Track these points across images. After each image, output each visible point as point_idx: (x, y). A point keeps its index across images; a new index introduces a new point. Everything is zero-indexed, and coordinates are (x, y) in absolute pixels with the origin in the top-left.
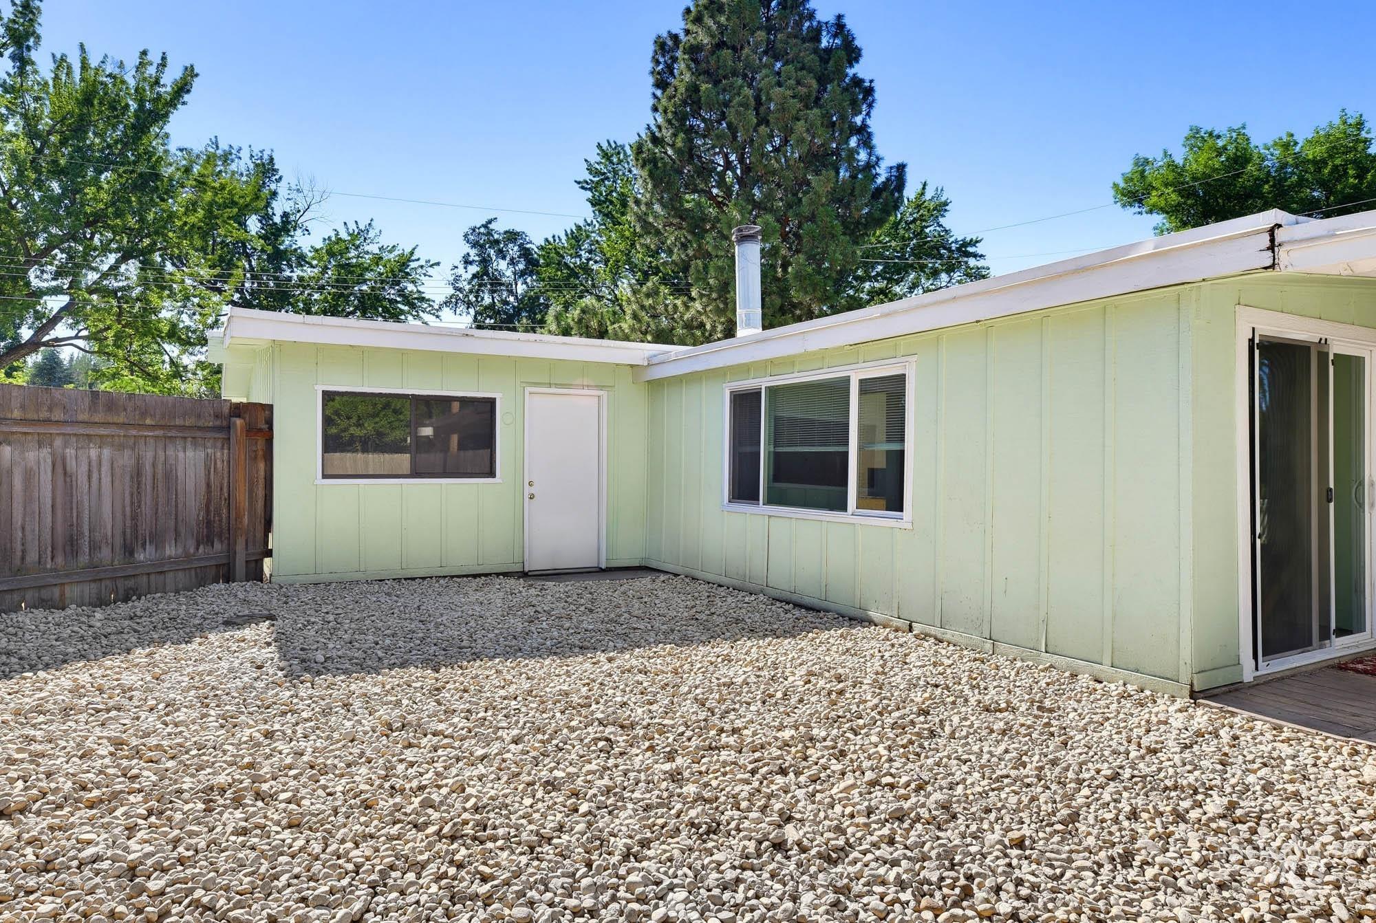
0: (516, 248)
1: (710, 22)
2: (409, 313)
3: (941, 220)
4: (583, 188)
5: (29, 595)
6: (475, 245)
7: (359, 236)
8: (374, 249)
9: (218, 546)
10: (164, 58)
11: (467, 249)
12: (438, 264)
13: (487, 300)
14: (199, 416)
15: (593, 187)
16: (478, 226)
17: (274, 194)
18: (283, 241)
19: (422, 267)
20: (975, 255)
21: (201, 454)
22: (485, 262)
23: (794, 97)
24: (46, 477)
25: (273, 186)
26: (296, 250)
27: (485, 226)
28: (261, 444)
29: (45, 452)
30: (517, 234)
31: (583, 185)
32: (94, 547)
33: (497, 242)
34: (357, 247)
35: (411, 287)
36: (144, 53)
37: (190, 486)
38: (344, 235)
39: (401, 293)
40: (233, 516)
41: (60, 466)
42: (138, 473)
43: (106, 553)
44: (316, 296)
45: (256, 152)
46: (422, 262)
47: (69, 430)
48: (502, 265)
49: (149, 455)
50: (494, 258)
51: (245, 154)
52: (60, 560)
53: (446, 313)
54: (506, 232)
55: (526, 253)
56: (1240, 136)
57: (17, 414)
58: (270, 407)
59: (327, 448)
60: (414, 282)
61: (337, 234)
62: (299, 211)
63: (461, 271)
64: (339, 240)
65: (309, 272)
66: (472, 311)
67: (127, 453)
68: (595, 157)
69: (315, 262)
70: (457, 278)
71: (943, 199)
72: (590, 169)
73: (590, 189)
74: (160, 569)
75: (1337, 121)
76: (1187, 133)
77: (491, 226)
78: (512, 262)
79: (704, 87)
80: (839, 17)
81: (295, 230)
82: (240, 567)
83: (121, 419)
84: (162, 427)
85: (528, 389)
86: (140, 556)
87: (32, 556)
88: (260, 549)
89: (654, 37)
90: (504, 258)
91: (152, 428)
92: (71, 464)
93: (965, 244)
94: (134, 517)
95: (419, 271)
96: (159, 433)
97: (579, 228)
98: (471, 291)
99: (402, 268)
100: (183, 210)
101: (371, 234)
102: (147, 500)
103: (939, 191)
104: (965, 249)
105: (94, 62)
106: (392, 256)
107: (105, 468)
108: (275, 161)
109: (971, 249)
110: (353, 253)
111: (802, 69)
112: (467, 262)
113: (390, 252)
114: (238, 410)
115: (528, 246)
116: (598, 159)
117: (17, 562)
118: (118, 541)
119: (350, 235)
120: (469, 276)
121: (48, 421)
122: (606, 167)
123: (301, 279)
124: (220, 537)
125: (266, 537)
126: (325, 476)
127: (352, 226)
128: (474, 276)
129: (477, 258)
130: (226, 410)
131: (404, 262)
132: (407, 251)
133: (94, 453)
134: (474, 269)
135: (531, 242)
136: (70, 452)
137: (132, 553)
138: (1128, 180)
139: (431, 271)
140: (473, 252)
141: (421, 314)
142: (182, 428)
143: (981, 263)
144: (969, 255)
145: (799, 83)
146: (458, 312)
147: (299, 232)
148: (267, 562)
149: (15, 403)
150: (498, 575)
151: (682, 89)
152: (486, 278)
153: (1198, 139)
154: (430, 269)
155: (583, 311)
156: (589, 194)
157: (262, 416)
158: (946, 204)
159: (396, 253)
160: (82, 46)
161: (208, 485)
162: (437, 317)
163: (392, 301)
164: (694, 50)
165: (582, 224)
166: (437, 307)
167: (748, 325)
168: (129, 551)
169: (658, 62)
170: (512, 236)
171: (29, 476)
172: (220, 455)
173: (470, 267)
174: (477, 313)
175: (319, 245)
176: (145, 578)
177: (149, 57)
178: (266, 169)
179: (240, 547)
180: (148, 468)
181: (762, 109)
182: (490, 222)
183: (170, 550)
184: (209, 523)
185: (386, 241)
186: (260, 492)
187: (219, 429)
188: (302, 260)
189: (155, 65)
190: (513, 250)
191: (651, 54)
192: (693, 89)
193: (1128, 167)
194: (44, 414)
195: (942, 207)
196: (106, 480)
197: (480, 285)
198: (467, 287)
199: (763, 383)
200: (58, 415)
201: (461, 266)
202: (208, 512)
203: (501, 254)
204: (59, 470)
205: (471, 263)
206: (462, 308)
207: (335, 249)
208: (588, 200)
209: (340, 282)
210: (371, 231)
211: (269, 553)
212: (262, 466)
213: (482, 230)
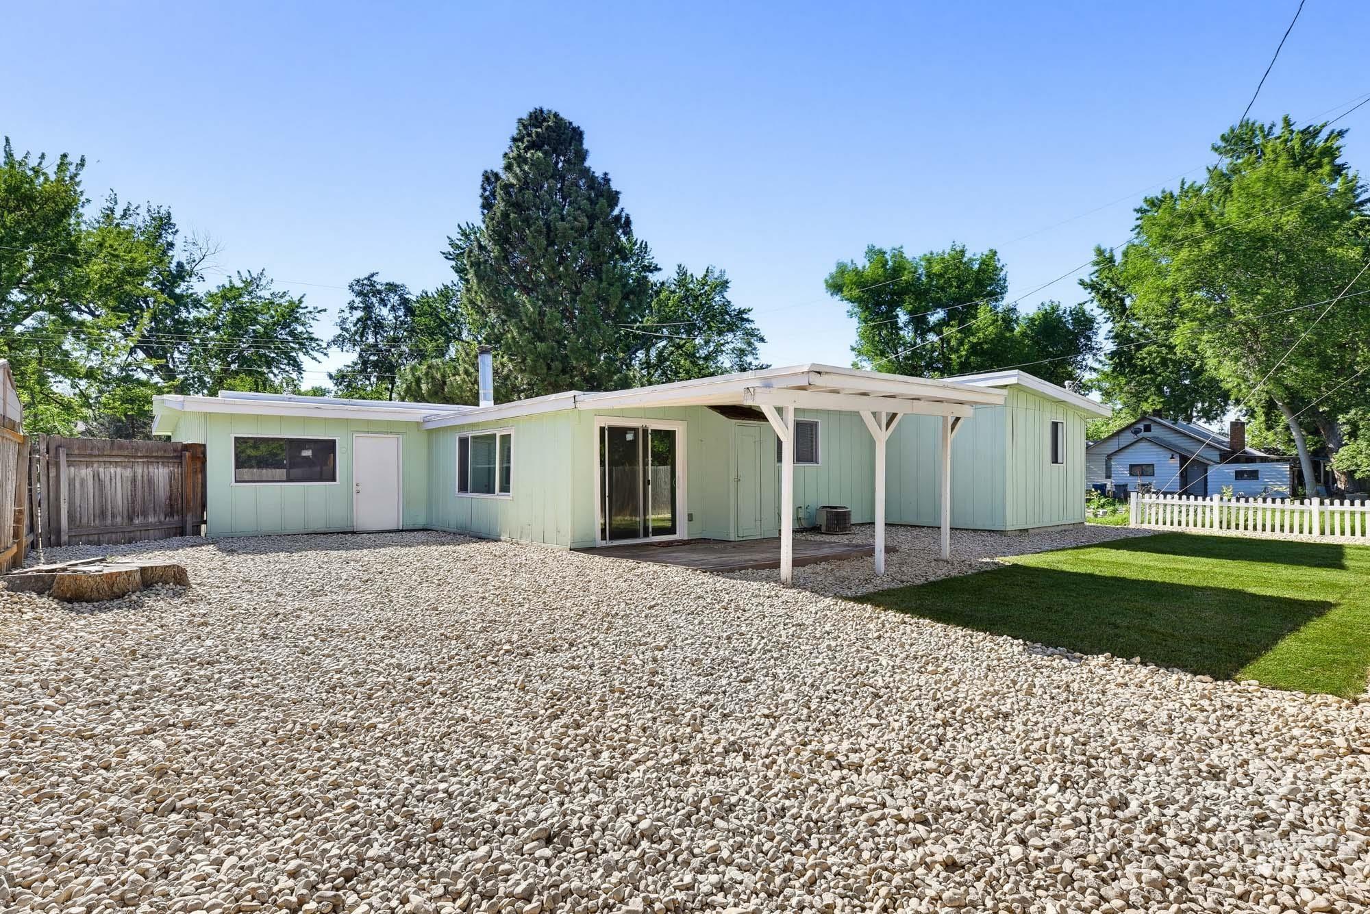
0: (397, 297)
1: (518, 170)
2: (299, 349)
3: (725, 294)
4: (446, 258)
5: (84, 538)
6: (360, 294)
7: (251, 284)
8: (266, 294)
9: (176, 518)
10: (83, 160)
11: (351, 296)
12: (325, 310)
13: (371, 340)
14: (165, 451)
15: (457, 257)
16: (362, 278)
17: (171, 245)
18: (179, 285)
19: (310, 312)
20: (748, 320)
21: (166, 470)
22: (368, 308)
23: (572, 229)
24: (90, 482)
25: (170, 238)
26: (192, 294)
27: (368, 279)
28: (199, 465)
29: (90, 470)
30: (397, 286)
31: (447, 256)
32: (113, 516)
33: (379, 292)
34: (250, 293)
35: (300, 329)
36: (65, 156)
37: (161, 485)
38: (239, 284)
39: (292, 333)
40: (184, 501)
41: (96, 476)
42: (134, 480)
43: (119, 519)
44: (212, 333)
45: (154, 207)
46: (310, 309)
47: (101, 459)
48: (385, 312)
49: (140, 471)
50: (377, 305)
51: (143, 211)
52: (97, 522)
53: (334, 350)
54: (387, 284)
55: (405, 302)
56: (898, 254)
57: (76, 452)
58: (204, 446)
59: (238, 466)
60: (303, 325)
61: (231, 282)
62: (194, 261)
63: (347, 314)
64: (232, 287)
65: (203, 314)
66: (358, 349)
67: (129, 470)
68: (456, 236)
69: (209, 305)
70: (344, 321)
71: (725, 279)
72: (452, 244)
73: (453, 259)
74: (146, 528)
75: (948, 250)
76: (866, 249)
77: (374, 279)
78: (393, 309)
79: (512, 216)
80: (606, 174)
81: (190, 276)
82: (189, 527)
83: (126, 453)
84: (146, 457)
85: (355, 435)
86: (136, 522)
87: (84, 520)
88: (199, 520)
89: (482, 172)
90: (385, 305)
91: (140, 457)
92: (102, 475)
93: (741, 312)
94: (133, 502)
95: (308, 315)
96: (145, 460)
97: (446, 287)
98: (356, 332)
99: (291, 313)
100: (98, 276)
101: (264, 282)
102: (139, 493)
103: (723, 273)
104: (741, 316)
105: (18, 157)
106: (282, 301)
107: (118, 477)
108: (172, 216)
109: (745, 316)
110: (246, 298)
111: (579, 209)
112: (352, 308)
113: (281, 297)
114: (186, 447)
115: (407, 296)
116: (459, 237)
117: (78, 523)
118: (125, 513)
119: (244, 282)
120: (354, 319)
121: (91, 455)
122: (465, 243)
123: (198, 320)
124: (177, 512)
125: (203, 513)
126: (236, 481)
127: (245, 275)
128: (359, 320)
129: (361, 305)
130: (180, 448)
131: (294, 308)
132: (296, 299)
133: (112, 471)
134: (359, 314)
135: (410, 293)
136: (101, 470)
137: (132, 520)
138: (832, 277)
139: (318, 316)
140: (358, 300)
141: (311, 352)
142: (156, 457)
143: (753, 326)
144: (743, 320)
145: (575, 219)
146: (345, 349)
147: (194, 279)
148: (203, 527)
149: (76, 447)
150: (338, 533)
151: (498, 214)
152: (369, 322)
153: (875, 253)
154: (317, 315)
155: (429, 367)
156: (453, 263)
157: (200, 450)
158: (727, 282)
159: (287, 298)
160: (7, 140)
161: (171, 487)
162: (325, 354)
163: (283, 341)
164: (507, 187)
165: (450, 284)
166: (324, 345)
167: (485, 399)
168: (131, 519)
169: (485, 190)
170: (392, 288)
171: (82, 482)
172: (177, 471)
173: (354, 312)
174: (362, 350)
175: (214, 290)
176: (138, 533)
177: (69, 159)
178: (164, 223)
179: (189, 518)
180: (140, 477)
181: (552, 234)
182: (372, 275)
183: (151, 519)
184: (171, 506)
185: (277, 288)
186: (199, 489)
187: (176, 457)
188: (197, 303)
189: (74, 165)
190: (394, 299)
191: (481, 183)
192: (505, 215)
193: (834, 269)
194: (89, 452)
195: (724, 285)
196: (119, 485)
197: (364, 328)
198: (353, 329)
199: (470, 434)
200: (96, 452)
201: (347, 311)
202: (171, 500)
203: (383, 302)
204: (96, 478)
205: (356, 309)
206: (348, 346)
207: (228, 294)
208: (453, 267)
209: (235, 324)
210: (263, 279)
211: (205, 522)
212: (200, 476)
213: (365, 282)
